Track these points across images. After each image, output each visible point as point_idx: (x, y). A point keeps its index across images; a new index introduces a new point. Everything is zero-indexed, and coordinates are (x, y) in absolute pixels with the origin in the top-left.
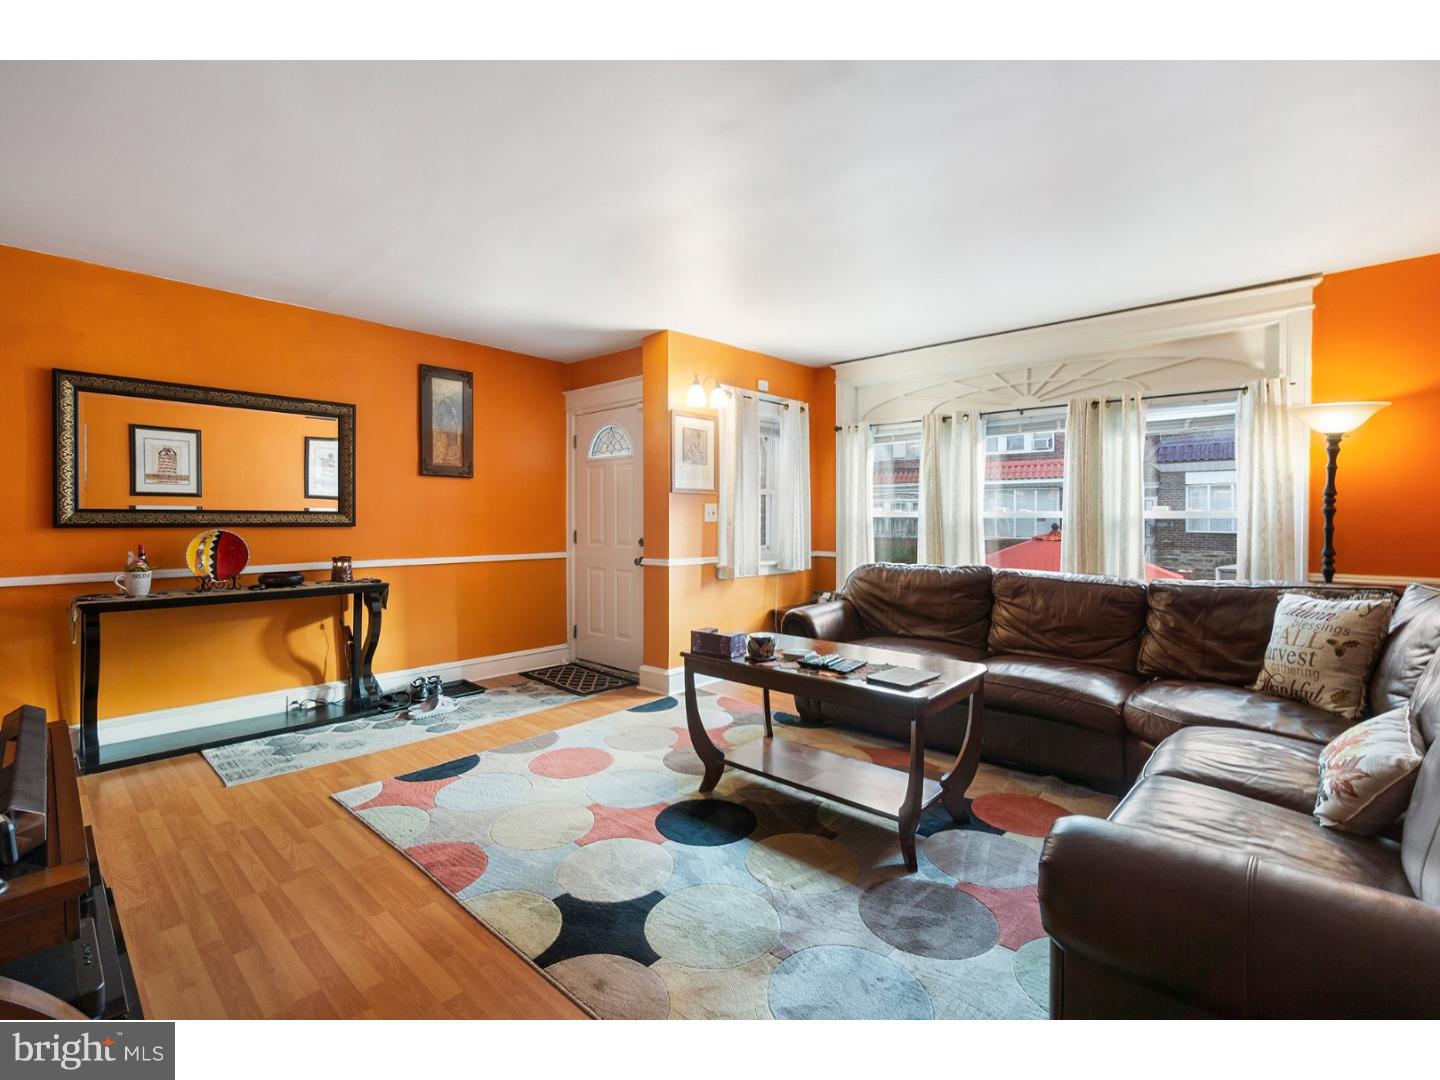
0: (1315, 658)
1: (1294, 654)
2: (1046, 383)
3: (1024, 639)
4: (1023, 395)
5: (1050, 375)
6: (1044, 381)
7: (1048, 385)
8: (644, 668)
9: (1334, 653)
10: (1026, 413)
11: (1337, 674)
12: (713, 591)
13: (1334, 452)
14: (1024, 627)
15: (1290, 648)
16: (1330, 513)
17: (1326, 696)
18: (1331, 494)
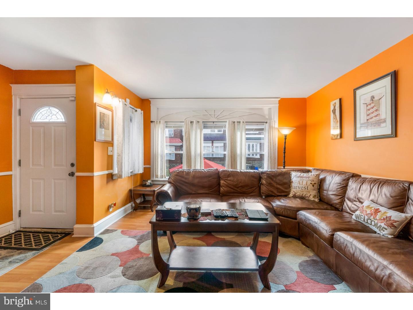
0: (308, 188)
1: (303, 187)
2: (219, 115)
3: (232, 190)
4: (212, 117)
5: (220, 113)
6: (218, 115)
7: (219, 116)
8: (77, 226)
9: (312, 186)
10: (215, 123)
11: (313, 191)
12: (111, 184)
13: (285, 139)
14: (232, 187)
15: (301, 186)
16: (285, 153)
17: (311, 197)
18: (285, 148)
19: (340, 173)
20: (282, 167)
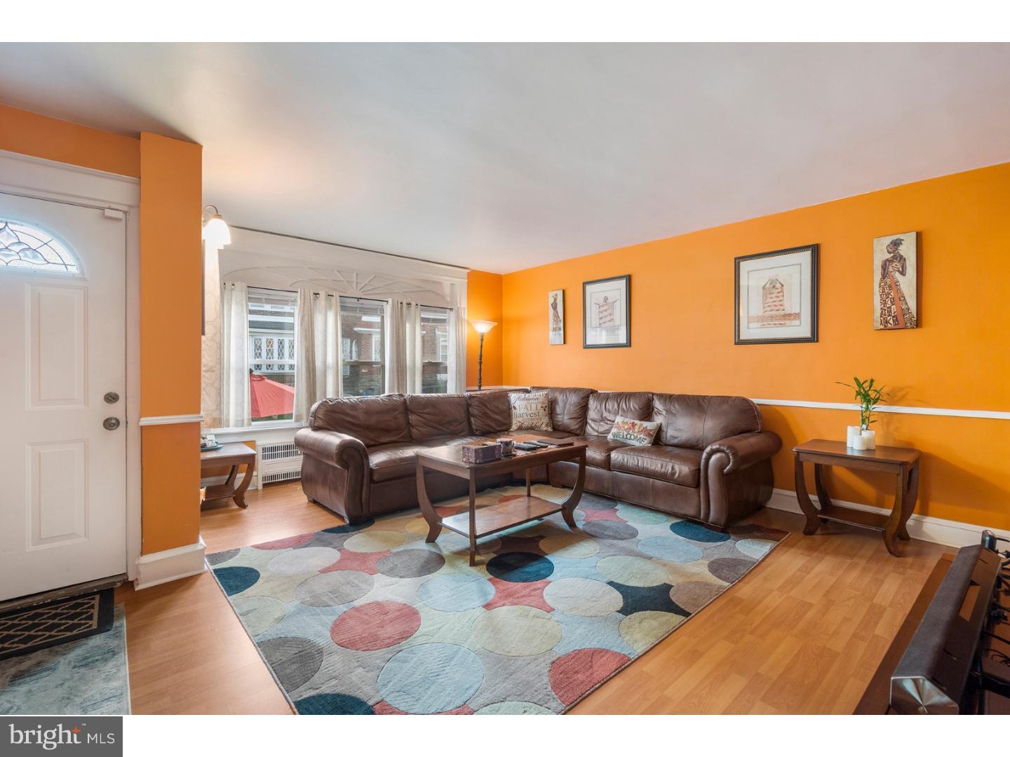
0: (539, 413)
1: (532, 414)
2: (367, 284)
3: (436, 431)
4: (353, 287)
5: (368, 280)
6: (365, 283)
7: (367, 286)
9: (543, 410)
10: (361, 301)
11: (545, 417)
13: (482, 340)
15: (530, 412)
16: (481, 363)
17: (543, 426)
18: (481, 356)
19: (575, 390)
20: (477, 388)
